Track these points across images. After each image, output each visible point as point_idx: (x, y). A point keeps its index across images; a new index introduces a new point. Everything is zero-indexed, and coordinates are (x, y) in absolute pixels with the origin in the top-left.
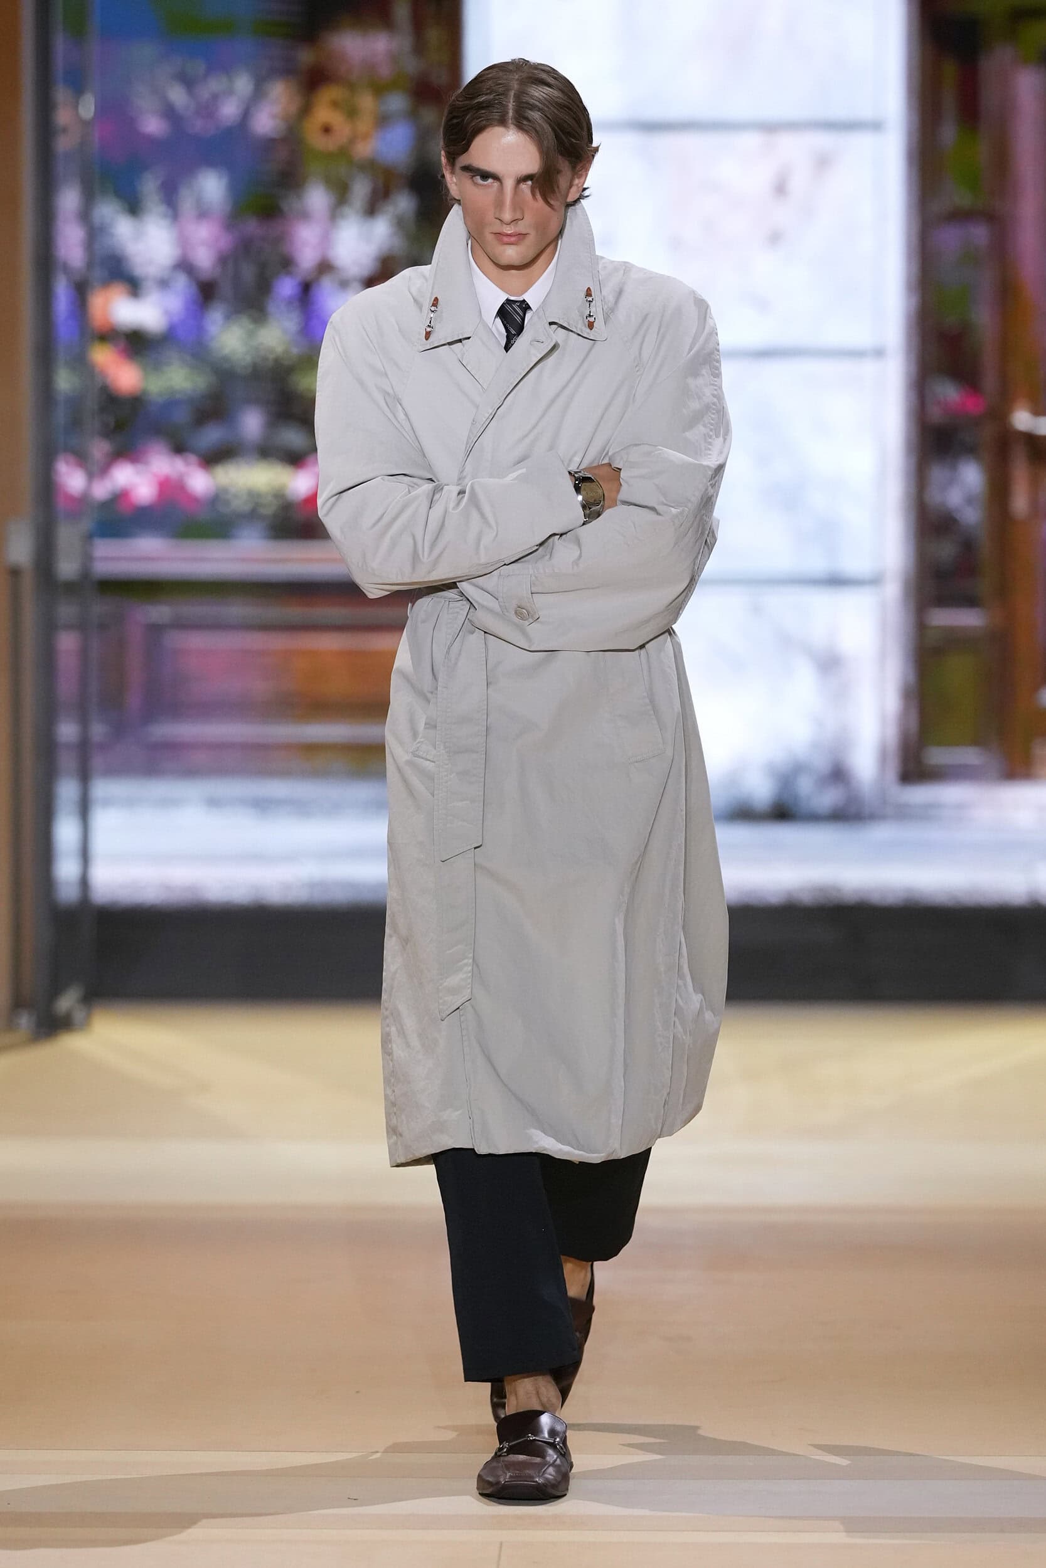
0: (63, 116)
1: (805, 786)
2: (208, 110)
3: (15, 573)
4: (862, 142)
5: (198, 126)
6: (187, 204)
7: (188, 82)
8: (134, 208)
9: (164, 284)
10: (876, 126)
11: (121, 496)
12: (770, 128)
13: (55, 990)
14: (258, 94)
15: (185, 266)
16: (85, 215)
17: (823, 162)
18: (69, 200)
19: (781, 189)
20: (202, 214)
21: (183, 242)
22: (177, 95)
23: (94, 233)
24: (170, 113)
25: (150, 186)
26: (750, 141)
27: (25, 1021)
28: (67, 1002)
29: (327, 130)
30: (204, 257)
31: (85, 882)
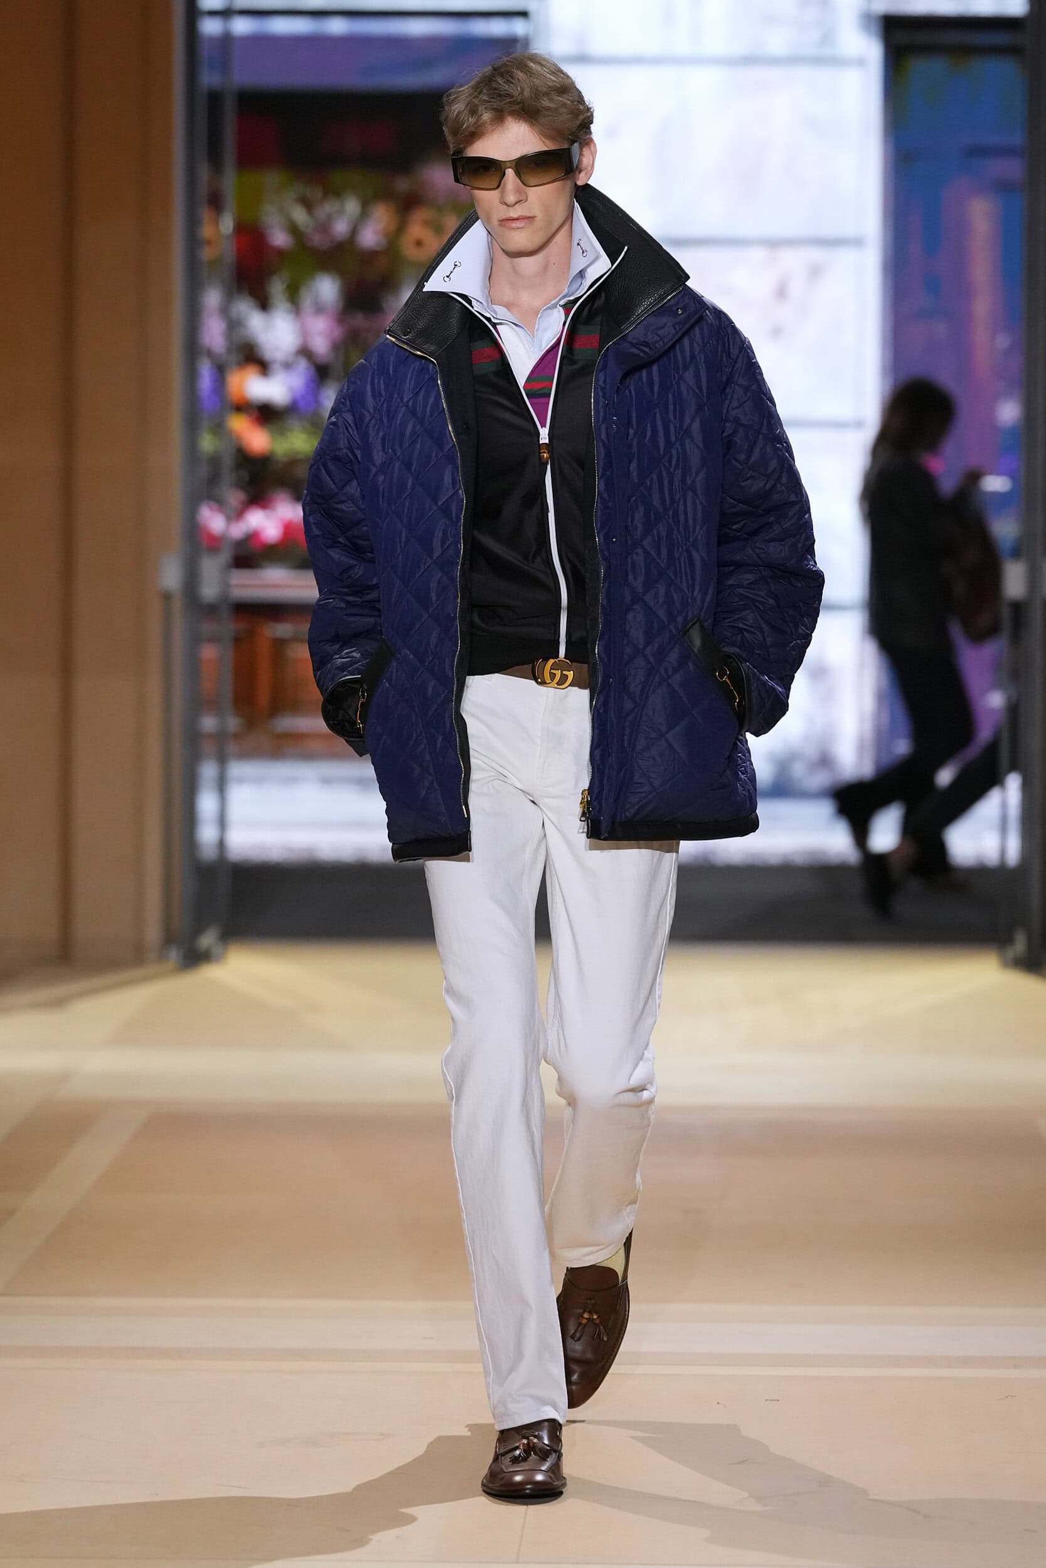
0: (206, 231)
1: (798, 770)
2: (324, 228)
3: (167, 597)
4: (846, 257)
5: (318, 240)
6: (307, 302)
7: (308, 204)
8: (264, 304)
9: (288, 366)
10: (857, 242)
11: (253, 536)
12: (773, 244)
13: (198, 929)
14: (364, 215)
15: (305, 352)
16: (225, 311)
17: (815, 272)
18: (212, 298)
19: (781, 293)
20: (319, 310)
21: (304, 333)
22: (300, 215)
23: (234, 325)
24: (294, 230)
25: (277, 288)
26: (757, 254)
27: (174, 954)
28: (208, 940)
29: (419, 243)
30: (321, 345)
31: (221, 844)
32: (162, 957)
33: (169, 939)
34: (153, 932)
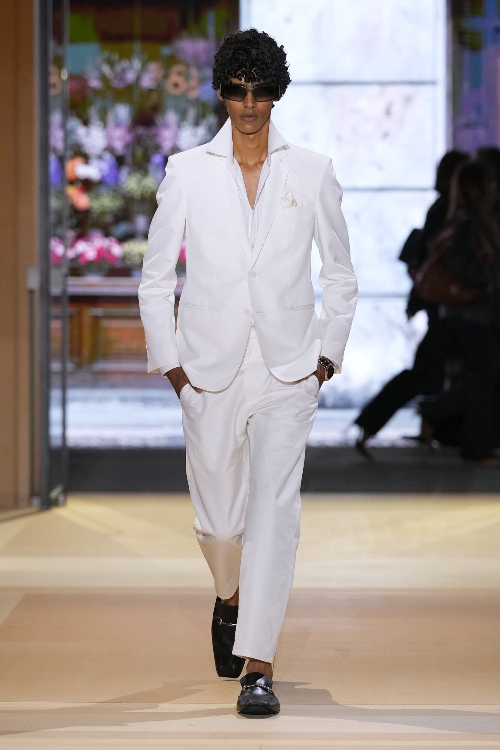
0: (53, 79)
2: (121, 76)
3: (31, 292)
4: (426, 90)
5: (116, 83)
6: (110, 120)
7: (111, 64)
8: (86, 123)
9: (100, 158)
10: (433, 83)
11: (80, 256)
12: (383, 84)
13: (50, 488)
14: (144, 68)
15: (110, 149)
16: (63, 126)
17: (408, 100)
18: (56, 118)
19: (388, 112)
20: (118, 125)
21: (109, 138)
22: (106, 69)
23: (68, 134)
24: (103, 78)
25: (93, 112)
26: (374, 90)
27: (36, 501)
28: (55, 493)
29: (176, 85)
30: (119, 146)
31: (64, 437)
32: (30, 504)
33: (33, 494)
34: (24, 489)
